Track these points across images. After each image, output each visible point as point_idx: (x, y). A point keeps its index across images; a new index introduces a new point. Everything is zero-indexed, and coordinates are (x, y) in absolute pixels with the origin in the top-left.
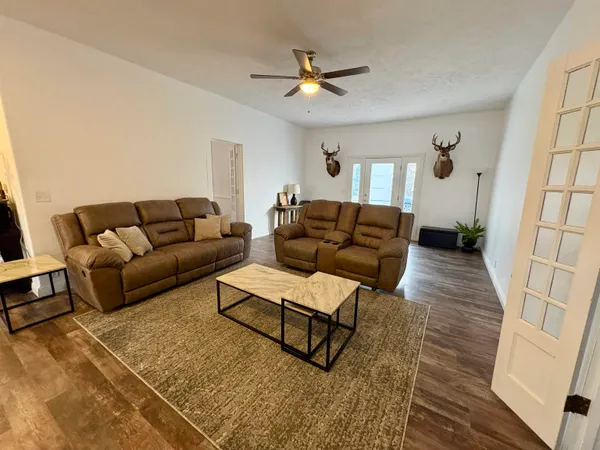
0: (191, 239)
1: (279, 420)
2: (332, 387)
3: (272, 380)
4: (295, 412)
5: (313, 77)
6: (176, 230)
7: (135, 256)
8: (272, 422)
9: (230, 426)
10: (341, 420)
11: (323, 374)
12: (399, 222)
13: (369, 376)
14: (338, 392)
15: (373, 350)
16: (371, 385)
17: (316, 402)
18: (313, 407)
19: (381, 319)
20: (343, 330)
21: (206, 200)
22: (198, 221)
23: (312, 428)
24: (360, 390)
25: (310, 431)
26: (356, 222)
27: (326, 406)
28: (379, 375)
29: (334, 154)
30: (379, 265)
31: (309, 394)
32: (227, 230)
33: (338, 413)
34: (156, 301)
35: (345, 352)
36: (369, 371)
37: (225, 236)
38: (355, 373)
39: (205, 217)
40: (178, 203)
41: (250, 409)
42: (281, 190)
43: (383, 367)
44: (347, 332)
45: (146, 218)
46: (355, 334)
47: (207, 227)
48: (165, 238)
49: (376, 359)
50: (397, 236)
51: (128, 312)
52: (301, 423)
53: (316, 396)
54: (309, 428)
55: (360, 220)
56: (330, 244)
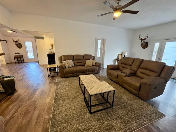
0: (85, 65)
1: (66, 118)
2: (87, 119)
3: (74, 107)
4: (72, 119)
5: (118, 10)
6: (81, 62)
7: (69, 67)
8: (65, 117)
9: (58, 111)
10: (80, 130)
11: (88, 114)
12: (162, 70)
13: (102, 124)
14: (87, 122)
15: (113, 117)
16: (100, 127)
17: (79, 120)
18: (77, 121)
19: (129, 108)
20: (109, 104)
21: (91, 55)
22: (87, 61)
23: (71, 126)
24: (94, 126)
25: (70, 126)
26: (139, 67)
27: (80, 123)
28: (106, 126)
29: (145, 39)
30: (140, 86)
31: (79, 116)
32: (94, 64)
33: (81, 127)
34: (71, 78)
35: (102, 112)
36: (104, 123)
37: (93, 66)
38: (98, 120)
39: (89, 60)
40: (83, 56)
41: (64, 111)
42: (120, 53)
43: (111, 125)
44: (109, 106)
45: (75, 59)
46: (111, 108)
47: (89, 63)
48: (78, 64)
49: (111, 121)
50: (159, 76)
51: (65, 79)
52: (70, 122)
53: (80, 118)
54: (70, 125)
55: (141, 66)
56: (123, 74)
